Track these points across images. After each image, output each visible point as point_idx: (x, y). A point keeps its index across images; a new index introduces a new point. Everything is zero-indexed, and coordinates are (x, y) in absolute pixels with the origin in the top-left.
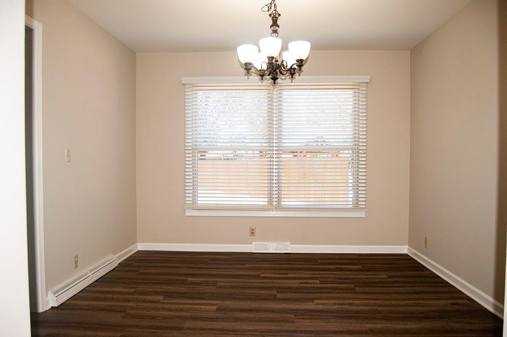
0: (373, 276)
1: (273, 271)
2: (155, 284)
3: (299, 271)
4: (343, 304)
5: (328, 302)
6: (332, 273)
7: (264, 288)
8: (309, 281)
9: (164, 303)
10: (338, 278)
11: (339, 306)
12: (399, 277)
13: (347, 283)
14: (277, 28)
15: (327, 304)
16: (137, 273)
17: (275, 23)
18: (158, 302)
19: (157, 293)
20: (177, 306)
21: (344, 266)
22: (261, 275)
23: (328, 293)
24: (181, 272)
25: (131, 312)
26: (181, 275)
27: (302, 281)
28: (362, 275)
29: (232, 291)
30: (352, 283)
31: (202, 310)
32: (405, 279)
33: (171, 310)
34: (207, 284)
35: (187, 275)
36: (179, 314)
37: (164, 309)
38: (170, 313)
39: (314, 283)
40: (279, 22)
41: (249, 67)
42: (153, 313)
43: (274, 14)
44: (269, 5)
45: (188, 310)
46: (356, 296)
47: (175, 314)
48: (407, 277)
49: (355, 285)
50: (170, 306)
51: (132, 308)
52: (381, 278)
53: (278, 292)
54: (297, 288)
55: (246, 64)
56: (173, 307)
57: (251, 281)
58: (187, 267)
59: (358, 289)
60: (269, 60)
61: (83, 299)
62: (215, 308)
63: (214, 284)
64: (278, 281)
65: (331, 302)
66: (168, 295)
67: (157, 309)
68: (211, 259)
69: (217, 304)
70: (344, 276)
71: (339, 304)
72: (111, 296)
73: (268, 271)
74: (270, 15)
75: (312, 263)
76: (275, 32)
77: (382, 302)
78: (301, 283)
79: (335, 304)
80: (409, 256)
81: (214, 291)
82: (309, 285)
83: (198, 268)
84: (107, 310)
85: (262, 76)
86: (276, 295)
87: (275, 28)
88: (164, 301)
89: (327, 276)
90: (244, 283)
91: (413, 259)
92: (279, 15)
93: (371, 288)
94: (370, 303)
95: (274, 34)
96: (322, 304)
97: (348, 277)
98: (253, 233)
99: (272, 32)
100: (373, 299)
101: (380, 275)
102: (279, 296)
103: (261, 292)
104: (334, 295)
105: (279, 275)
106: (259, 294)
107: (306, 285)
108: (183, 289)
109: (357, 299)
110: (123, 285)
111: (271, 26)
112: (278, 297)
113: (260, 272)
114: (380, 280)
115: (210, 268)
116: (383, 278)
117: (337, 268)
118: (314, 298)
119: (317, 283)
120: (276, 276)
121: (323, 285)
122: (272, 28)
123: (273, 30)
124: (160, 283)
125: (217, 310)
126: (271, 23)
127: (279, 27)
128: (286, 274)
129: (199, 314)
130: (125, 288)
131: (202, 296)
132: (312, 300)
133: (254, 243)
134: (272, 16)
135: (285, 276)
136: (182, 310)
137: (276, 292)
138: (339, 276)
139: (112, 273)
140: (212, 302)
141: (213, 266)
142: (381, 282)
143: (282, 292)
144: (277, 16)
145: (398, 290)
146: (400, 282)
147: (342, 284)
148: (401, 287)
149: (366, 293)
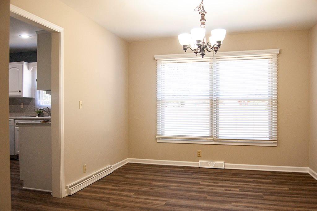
0: (279, 188)
1: (209, 181)
2: (131, 185)
3: (227, 182)
4: (251, 207)
5: (241, 204)
6: (249, 184)
7: (200, 192)
8: (232, 189)
9: (134, 198)
10: (253, 188)
11: (248, 208)
12: (298, 190)
13: (258, 192)
14: (204, 21)
15: (240, 206)
16: (123, 177)
17: (203, 18)
18: (130, 197)
19: (131, 191)
20: (141, 200)
21: (259, 180)
22: (201, 183)
23: (243, 198)
24: (150, 178)
25: (112, 202)
26: (149, 180)
27: (227, 189)
28: (271, 187)
29: (179, 192)
30: (261, 192)
31: (156, 204)
32: (302, 192)
33: (136, 202)
34: (164, 186)
35: (153, 180)
36: (141, 205)
37: (133, 202)
38: (135, 205)
39: (235, 191)
40: (205, 18)
41: (186, 48)
42: (125, 203)
43: (202, 12)
44: (199, 7)
45: (147, 203)
46: (262, 202)
47: (138, 205)
48: (304, 190)
49: (264, 194)
50: (136, 200)
51: (114, 199)
52: (284, 190)
53: (208, 195)
54: (222, 193)
55: (184, 46)
56: (138, 200)
57: (193, 186)
58: (155, 175)
59: (265, 197)
60: (197, 43)
61: (87, 191)
62: (164, 203)
63: (168, 187)
64: (211, 188)
65: (243, 205)
66: (138, 193)
67: (128, 201)
68: (171, 171)
69: (166, 201)
70: (257, 187)
71: (248, 207)
72: (103, 191)
73: (206, 180)
74: (200, 13)
75: (238, 176)
76: (203, 24)
77: (281, 207)
78: (226, 190)
79: (245, 207)
80: (309, 175)
81: (167, 192)
82: (231, 192)
83: (161, 176)
84: (98, 200)
85: (196, 53)
86: (206, 197)
87: (202, 21)
88: (134, 196)
89: (246, 186)
90: (188, 187)
91: (312, 178)
92: (206, 13)
93: (275, 197)
94: (271, 208)
95: (202, 25)
96: (236, 206)
97: (260, 187)
98: (199, 155)
99: (201, 24)
100: (274, 205)
101: (284, 188)
102: (209, 198)
103: (197, 195)
104: (247, 200)
105: (212, 184)
106: (196, 196)
107: (228, 192)
108: (147, 189)
109: (263, 204)
110: (112, 184)
111: (200, 20)
112: (207, 198)
113: (200, 181)
114: (283, 191)
115: (169, 177)
116: (286, 190)
117: (254, 181)
118: (232, 201)
119: (237, 191)
120: (210, 184)
121: (241, 193)
122: (201, 21)
123: (202, 23)
124: (135, 185)
125: (165, 204)
126: (200, 18)
127: (205, 20)
128: (217, 183)
129: (153, 206)
130: (113, 186)
131: (159, 195)
132: (230, 202)
133: (200, 161)
134: (201, 13)
135: (217, 184)
136: (143, 203)
137: (207, 195)
138: (254, 187)
139: (108, 176)
140: (163, 199)
141: (171, 175)
142: (284, 193)
143: (211, 196)
144: (204, 13)
145: (295, 200)
146: (297, 194)
147: (255, 192)
148: (297, 197)
149: (270, 200)
